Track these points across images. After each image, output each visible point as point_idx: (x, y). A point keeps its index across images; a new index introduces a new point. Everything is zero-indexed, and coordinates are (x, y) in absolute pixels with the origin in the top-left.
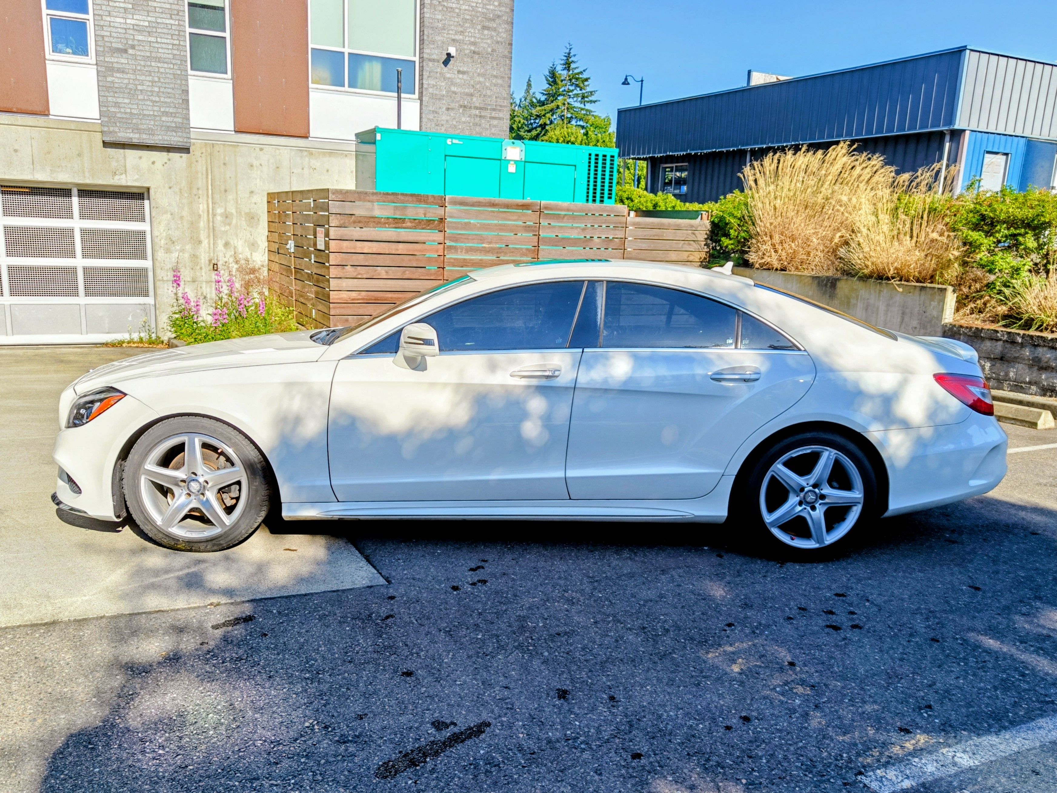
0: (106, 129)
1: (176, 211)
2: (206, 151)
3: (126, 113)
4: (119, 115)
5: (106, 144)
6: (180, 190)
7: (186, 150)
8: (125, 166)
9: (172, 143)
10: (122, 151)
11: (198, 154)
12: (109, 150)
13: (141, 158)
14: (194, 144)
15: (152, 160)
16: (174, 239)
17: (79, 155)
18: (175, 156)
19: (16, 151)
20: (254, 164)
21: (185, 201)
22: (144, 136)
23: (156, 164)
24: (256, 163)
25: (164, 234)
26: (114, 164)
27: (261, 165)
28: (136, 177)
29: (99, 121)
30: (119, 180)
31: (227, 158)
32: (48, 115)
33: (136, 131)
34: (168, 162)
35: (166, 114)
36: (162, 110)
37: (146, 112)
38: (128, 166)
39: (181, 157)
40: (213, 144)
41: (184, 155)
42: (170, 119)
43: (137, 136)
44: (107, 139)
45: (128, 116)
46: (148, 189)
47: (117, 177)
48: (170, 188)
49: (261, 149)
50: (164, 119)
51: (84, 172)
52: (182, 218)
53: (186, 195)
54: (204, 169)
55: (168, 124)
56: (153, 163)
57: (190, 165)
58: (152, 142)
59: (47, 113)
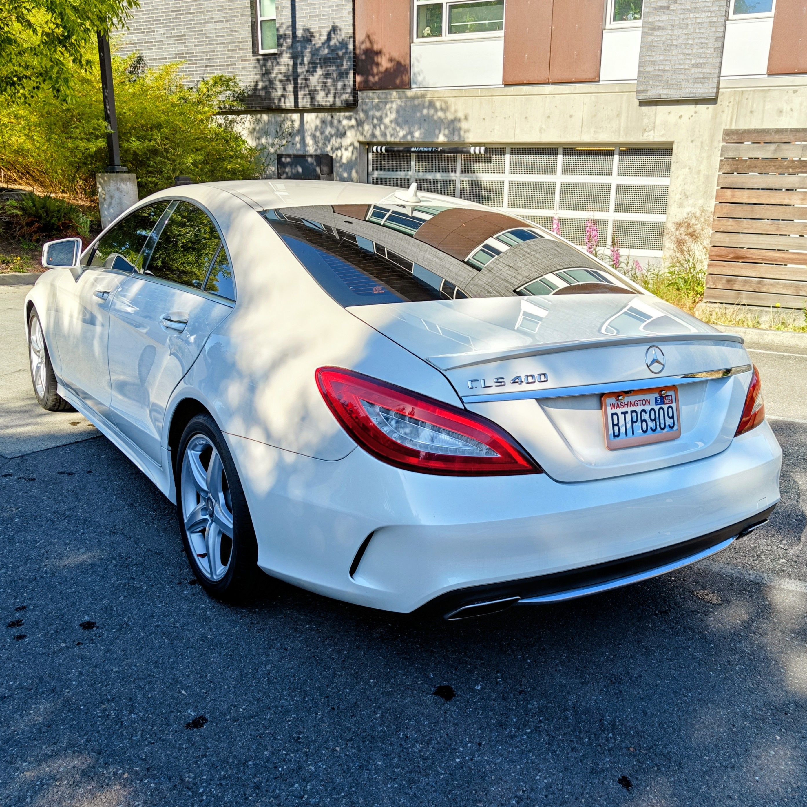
0: (640, 88)
1: (695, 164)
2: (735, 99)
3: (659, 70)
4: (652, 74)
5: (642, 103)
6: (702, 143)
7: (714, 101)
8: (654, 123)
9: (698, 95)
10: (654, 108)
11: (726, 103)
12: (643, 108)
13: (669, 113)
14: (723, 94)
15: (680, 114)
16: (688, 194)
17: (618, 115)
18: (701, 108)
19: (571, 116)
20: (784, 110)
21: (704, 155)
22: (673, 91)
23: (683, 118)
24: (786, 108)
25: (680, 189)
26: (646, 121)
27: (792, 110)
28: (663, 132)
29: (636, 81)
30: (647, 136)
31: (755, 106)
32: (599, 81)
33: (665, 87)
34: (694, 115)
35: (696, 65)
36: (693, 62)
37: (677, 67)
38: (658, 122)
39: (708, 108)
40: (742, 91)
41: (711, 107)
42: (699, 70)
43: (665, 92)
44: (642, 97)
45: (660, 73)
46: (672, 143)
47: (646, 134)
48: (692, 141)
49: (795, 92)
50: (693, 71)
51: (619, 132)
52: (699, 172)
53: (707, 148)
54: (729, 118)
55: (696, 76)
56: (680, 117)
57: (715, 117)
58: (679, 96)
59: (597, 79)
